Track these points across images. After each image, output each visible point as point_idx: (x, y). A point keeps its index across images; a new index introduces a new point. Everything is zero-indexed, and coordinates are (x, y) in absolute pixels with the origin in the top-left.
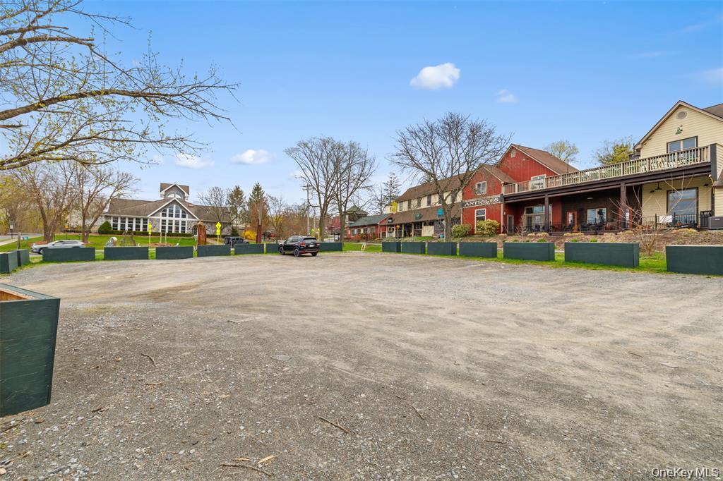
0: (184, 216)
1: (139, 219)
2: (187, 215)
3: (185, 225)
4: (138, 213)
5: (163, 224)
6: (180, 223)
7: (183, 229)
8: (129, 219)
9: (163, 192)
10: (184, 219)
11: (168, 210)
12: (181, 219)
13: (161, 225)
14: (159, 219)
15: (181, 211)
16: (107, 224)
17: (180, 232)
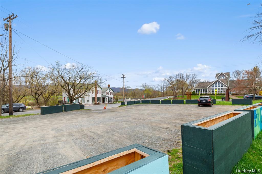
0: (222, 86)
1: (202, 89)
2: (223, 86)
3: (222, 90)
4: (204, 87)
5: (213, 90)
6: (220, 89)
7: (221, 92)
8: (201, 89)
9: (217, 77)
10: (222, 88)
11: (215, 84)
12: (220, 88)
13: (212, 91)
14: (211, 89)
15: (220, 84)
16: (194, 92)
17: (220, 93)
